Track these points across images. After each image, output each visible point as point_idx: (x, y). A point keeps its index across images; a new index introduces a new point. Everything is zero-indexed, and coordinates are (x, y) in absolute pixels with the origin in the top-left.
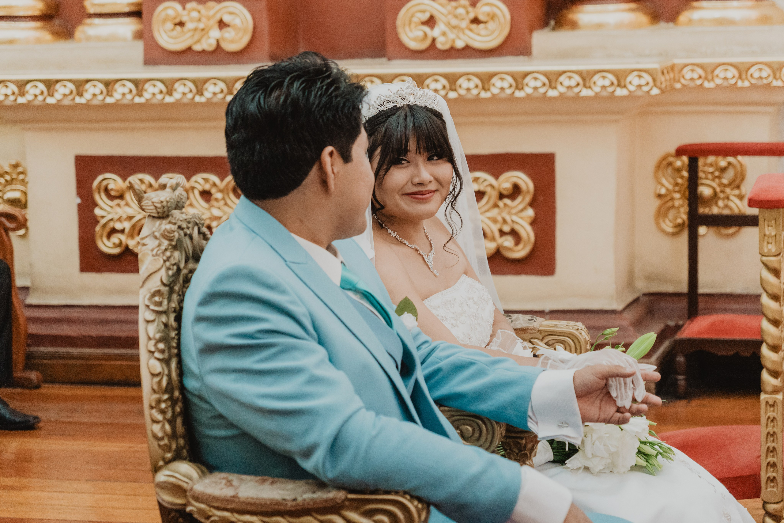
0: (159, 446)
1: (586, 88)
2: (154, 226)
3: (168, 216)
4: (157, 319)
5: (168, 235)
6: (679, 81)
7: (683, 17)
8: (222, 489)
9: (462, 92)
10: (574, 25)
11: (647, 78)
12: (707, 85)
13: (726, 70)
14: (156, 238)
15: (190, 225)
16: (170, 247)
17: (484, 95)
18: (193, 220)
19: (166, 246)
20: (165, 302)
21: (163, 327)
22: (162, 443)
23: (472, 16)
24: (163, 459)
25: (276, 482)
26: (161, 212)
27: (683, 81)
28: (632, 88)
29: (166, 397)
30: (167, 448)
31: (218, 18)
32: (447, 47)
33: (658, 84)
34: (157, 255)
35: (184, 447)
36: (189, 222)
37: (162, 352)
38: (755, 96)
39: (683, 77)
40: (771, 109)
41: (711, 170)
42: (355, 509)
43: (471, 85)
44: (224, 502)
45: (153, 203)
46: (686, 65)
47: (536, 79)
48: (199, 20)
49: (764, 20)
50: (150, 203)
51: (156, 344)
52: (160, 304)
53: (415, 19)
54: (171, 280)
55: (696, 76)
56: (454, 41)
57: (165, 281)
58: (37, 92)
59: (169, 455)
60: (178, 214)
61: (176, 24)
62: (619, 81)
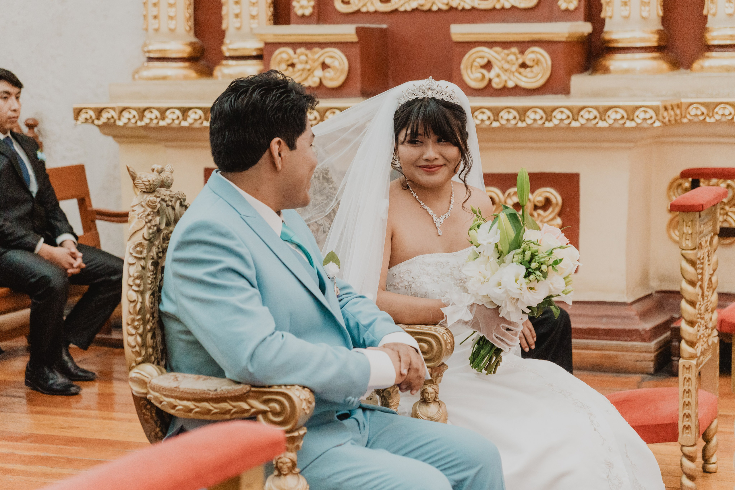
0: (132, 352)
1: (602, 120)
2: (143, 197)
3: (154, 191)
4: (137, 263)
5: (151, 204)
6: (685, 117)
7: (696, 65)
8: (170, 382)
9: (503, 122)
10: (606, 70)
11: (651, 113)
12: (708, 120)
13: (724, 108)
14: (142, 206)
15: (173, 200)
16: (152, 213)
17: (520, 124)
18: (176, 196)
19: (149, 212)
20: (145, 251)
21: (141, 268)
22: (134, 350)
23: (520, 61)
24: (135, 361)
25: (207, 379)
26: (149, 188)
27: (688, 116)
28: (639, 121)
29: (139, 317)
30: (139, 354)
31: (321, 60)
32: (500, 86)
33: (661, 118)
34: (141, 218)
35: (152, 355)
36: (172, 197)
37: (139, 286)
39: (689, 113)
42: (256, 398)
43: (511, 117)
44: (170, 391)
45: (142, 181)
46: (692, 104)
47: (562, 112)
48: (306, 62)
50: (141, 182)
51: (134, 280)
52: (141, 252)
53: (475, 64)
54: (151, 236)
55: (699, 113)
56: (506, 81)
57: (146, 236)
58: (175, 117)
59: (139, 359)
60: (164, 190)
61: (289, 66)
62: (628, 115)
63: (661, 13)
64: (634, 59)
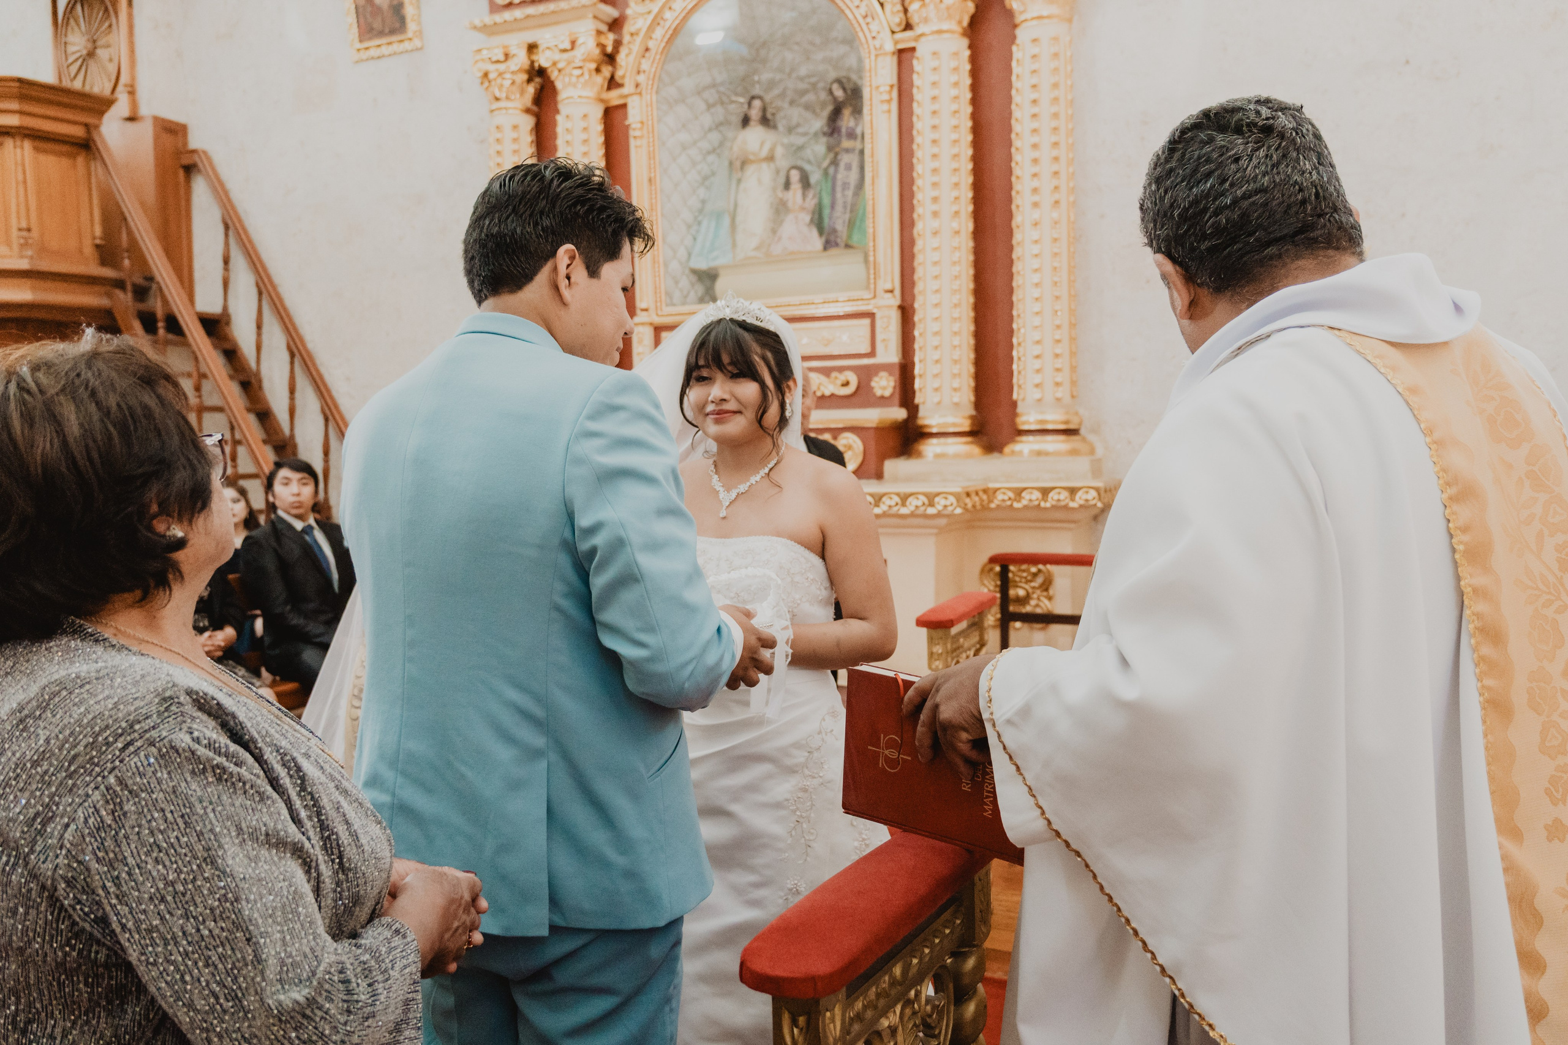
1: (904, 507)
6: (992, 502)
7: (1007, 449)
10: (919, 455)
11: (952, 499)
12: (1016, 505)
13: (1031, 493)
27: (996, 501)
28: (940, 507)
33: (963, 504)
38: (1059, 515)
39: (996, 498)
40: (1072, 526)
41: (1025, 574)
46: (1000, 489)
49: (1074, 452)
55: (1006, 498)
62: (929, 501)
63: (972, 398)
64: (946, 444)
